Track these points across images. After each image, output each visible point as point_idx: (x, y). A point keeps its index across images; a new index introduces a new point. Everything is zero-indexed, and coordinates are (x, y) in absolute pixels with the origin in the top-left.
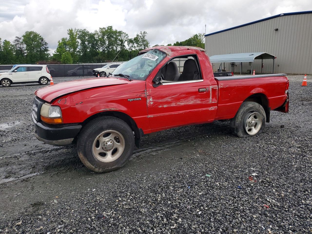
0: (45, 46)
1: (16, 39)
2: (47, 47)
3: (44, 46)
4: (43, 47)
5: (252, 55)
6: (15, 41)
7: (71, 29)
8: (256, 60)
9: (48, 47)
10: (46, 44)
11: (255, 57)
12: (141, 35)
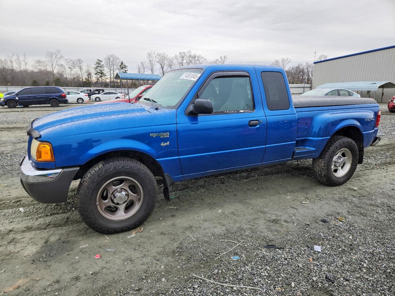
0: (124, 69)
1: (98, 61)
5: (375, 83)
6: (97, 63)
8: (379, 89)
11: (379, 86)
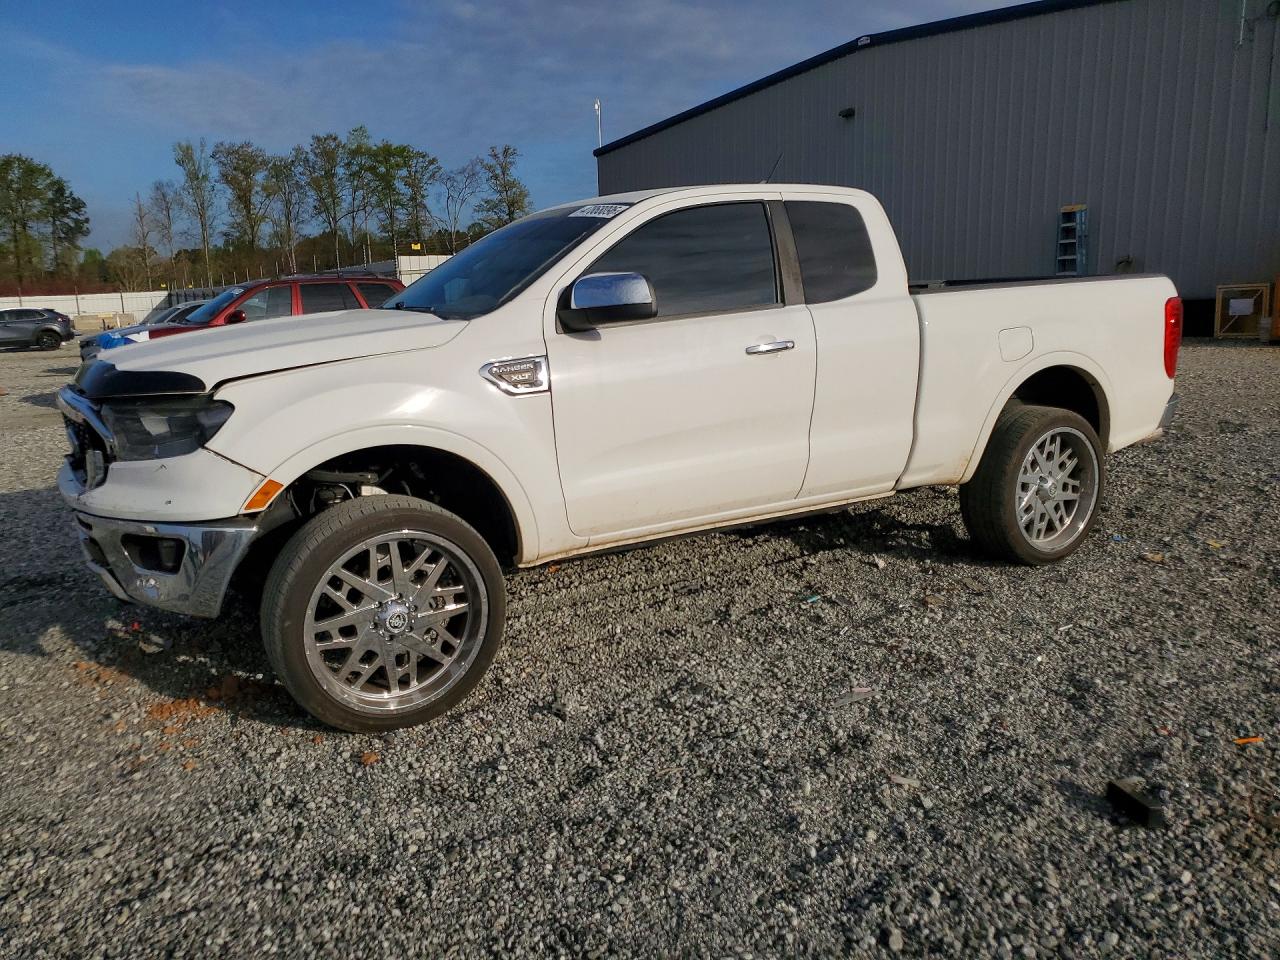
2: (82, 218)
3: (68, 217)
4: (67, 220)
7: (184, 144)
9: (87, 220)
10: (78, 205)
12: (492, 162)
